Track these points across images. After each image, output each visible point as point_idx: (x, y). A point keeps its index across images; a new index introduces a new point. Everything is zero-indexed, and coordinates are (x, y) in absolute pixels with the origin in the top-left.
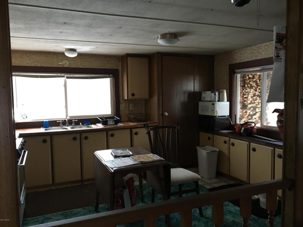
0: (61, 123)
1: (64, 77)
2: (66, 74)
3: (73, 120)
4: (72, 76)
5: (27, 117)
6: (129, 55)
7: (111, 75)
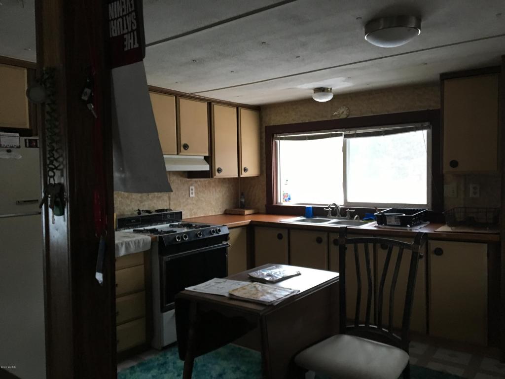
0: (330, 212)
1: (340, 135)
2: (344, 129)
3: (347, 209)
4: (352, 132)
5: (289, 199)
6: (446, 77)
7: (427, 124)
